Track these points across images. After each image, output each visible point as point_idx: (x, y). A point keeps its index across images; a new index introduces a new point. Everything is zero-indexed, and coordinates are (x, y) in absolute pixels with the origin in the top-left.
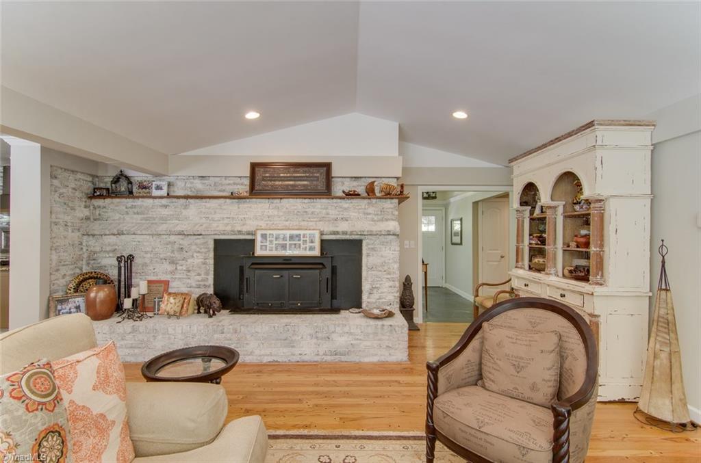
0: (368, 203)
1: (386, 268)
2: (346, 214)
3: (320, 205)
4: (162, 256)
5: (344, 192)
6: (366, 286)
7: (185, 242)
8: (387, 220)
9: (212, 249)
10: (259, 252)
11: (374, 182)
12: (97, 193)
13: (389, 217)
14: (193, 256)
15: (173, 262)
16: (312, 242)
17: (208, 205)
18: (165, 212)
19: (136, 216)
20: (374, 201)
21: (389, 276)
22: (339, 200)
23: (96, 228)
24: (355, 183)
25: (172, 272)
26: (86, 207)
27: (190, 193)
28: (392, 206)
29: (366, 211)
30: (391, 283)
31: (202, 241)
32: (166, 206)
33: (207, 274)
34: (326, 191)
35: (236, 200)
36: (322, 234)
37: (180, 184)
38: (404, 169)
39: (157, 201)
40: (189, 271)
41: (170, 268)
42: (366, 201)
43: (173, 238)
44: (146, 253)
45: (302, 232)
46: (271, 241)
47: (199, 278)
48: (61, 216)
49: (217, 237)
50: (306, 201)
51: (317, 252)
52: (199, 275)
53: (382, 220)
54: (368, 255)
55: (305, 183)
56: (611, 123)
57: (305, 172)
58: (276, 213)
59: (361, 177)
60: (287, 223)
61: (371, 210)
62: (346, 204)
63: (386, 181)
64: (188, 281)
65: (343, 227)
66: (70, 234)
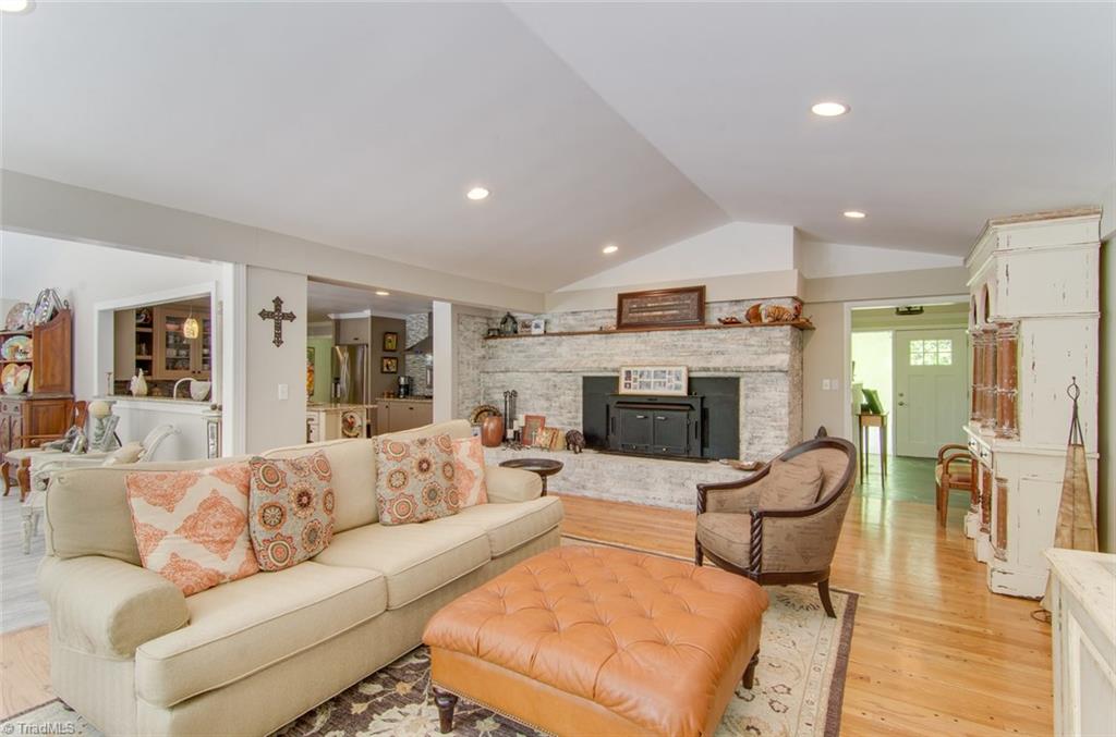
0: (750, 332)
1: (770, 413)
2: (722, 347)
3: (692, 336)
4: (539, 393)
5: (719, 320)
6: (744, 435)
7: (558, 379)
8: (775, 353)
9: (581, 387)
10: (623, 390)
11: (759, 306)
12: (494, 334)
13: (778, 349)
14: (564, 394)
15: (548, 399)
16: (678, 379)
17: (579, 341)
18: (542, 350)
19: (521, 354)
20: (758, 329)
21: (774, 424)
22: (714, 331)
23: (490, 365)
24: (736, 308)
25: (548, 409)
26: (483, 347)
27: (564, 330)
28: (781, 334)
29: (748, 342)
30: (778, 433)
31: (570, 379)
32: (543, 344)
33: (577, 411)
34: (700, 320)
35: (604, 335)
36: (689, 371)
37: (555, 321)
38: (805, 283)
39: (536, 338)
40: (561, 408)
41: (546, 404)
42: (750, 329)
43: (548, 375)
44: (527, 389)
45: (667, 369)
46: (635, 380)
47: (569, 415)
48: (465, 356)
49: (586, 374)
50: (676, 332)
51: (683, 392)
52: (570, 412)
53: (768, 353)
54: (747, 397)
55: (674, 312)
56: (1018, 218)
57: (674, 300)
58: (643, 347)
59: (743, 301)
60: (654, 359)
61: (753, 341)
62: (722, 334)
63: (776, 303)
64: (560, 418)
65: (717, 362)
66: (471, 372)
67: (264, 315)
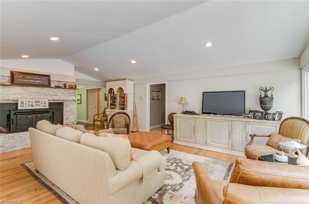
0: (65, 90)
1: (72, 111)
2: (56, 94)
3: (45, 90)
5: (55, 86)
6: (65, 118)
8: (71, 96)
10: (20, 108)
11: (66, 83)
13: (72, 95)
16: (45, 103)
20: (67, 90)
21: (73, 114)
22: (53, 89)
24: (59, 83)
28: (72, 92)
29: (64, 93)
30: (74, 116)
34: (49, 86)
36: (49, 100)
38: (77, 79)
42: (64, 89)
45: (40, 100)
46: (26, 104)
50: (39, 88)
51: (47, 107)
53: (69, 96)
54: (66, 107)
55: (39, 81)
57: (38, 78)
58: (25, 92)
59: (61, 81)
60: (31, 96)
61: (65, 93)
62: (56, 90)
63: (70, 83)
65: (56, 98)
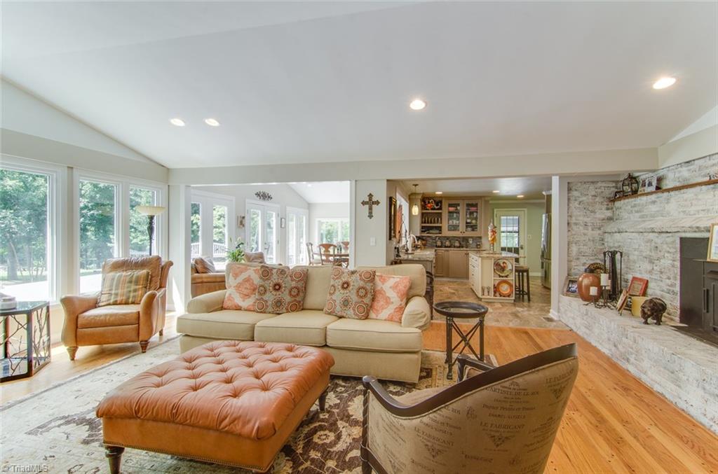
4: (644, 254)
7: (658, 239)
9: (679, 250)
12: (619, 195)
14: (664, 256)
15: (651, 262)
17: (685, 196)
18: (654, 208)
19: (636, 214)
23: (611, 227)
25: (650, 272)
26: (608, 209)
27: (678, 184)
31: (669, 240)
32: (654, 202)
33: (675, 278)
35: (712, 186)
37: (670, 176)
39: (649, 197)
40: (661, 273)
41: (649, 267)
43: (652, 236)
44: (635, 250)
47: (669, 282)
49: (684, 235)
52: (669, 278)
64: (661, 284)
66: (590, 232)
67: (364, 203)
